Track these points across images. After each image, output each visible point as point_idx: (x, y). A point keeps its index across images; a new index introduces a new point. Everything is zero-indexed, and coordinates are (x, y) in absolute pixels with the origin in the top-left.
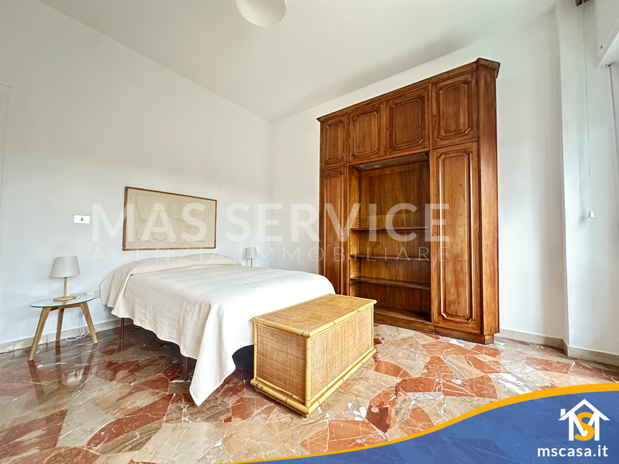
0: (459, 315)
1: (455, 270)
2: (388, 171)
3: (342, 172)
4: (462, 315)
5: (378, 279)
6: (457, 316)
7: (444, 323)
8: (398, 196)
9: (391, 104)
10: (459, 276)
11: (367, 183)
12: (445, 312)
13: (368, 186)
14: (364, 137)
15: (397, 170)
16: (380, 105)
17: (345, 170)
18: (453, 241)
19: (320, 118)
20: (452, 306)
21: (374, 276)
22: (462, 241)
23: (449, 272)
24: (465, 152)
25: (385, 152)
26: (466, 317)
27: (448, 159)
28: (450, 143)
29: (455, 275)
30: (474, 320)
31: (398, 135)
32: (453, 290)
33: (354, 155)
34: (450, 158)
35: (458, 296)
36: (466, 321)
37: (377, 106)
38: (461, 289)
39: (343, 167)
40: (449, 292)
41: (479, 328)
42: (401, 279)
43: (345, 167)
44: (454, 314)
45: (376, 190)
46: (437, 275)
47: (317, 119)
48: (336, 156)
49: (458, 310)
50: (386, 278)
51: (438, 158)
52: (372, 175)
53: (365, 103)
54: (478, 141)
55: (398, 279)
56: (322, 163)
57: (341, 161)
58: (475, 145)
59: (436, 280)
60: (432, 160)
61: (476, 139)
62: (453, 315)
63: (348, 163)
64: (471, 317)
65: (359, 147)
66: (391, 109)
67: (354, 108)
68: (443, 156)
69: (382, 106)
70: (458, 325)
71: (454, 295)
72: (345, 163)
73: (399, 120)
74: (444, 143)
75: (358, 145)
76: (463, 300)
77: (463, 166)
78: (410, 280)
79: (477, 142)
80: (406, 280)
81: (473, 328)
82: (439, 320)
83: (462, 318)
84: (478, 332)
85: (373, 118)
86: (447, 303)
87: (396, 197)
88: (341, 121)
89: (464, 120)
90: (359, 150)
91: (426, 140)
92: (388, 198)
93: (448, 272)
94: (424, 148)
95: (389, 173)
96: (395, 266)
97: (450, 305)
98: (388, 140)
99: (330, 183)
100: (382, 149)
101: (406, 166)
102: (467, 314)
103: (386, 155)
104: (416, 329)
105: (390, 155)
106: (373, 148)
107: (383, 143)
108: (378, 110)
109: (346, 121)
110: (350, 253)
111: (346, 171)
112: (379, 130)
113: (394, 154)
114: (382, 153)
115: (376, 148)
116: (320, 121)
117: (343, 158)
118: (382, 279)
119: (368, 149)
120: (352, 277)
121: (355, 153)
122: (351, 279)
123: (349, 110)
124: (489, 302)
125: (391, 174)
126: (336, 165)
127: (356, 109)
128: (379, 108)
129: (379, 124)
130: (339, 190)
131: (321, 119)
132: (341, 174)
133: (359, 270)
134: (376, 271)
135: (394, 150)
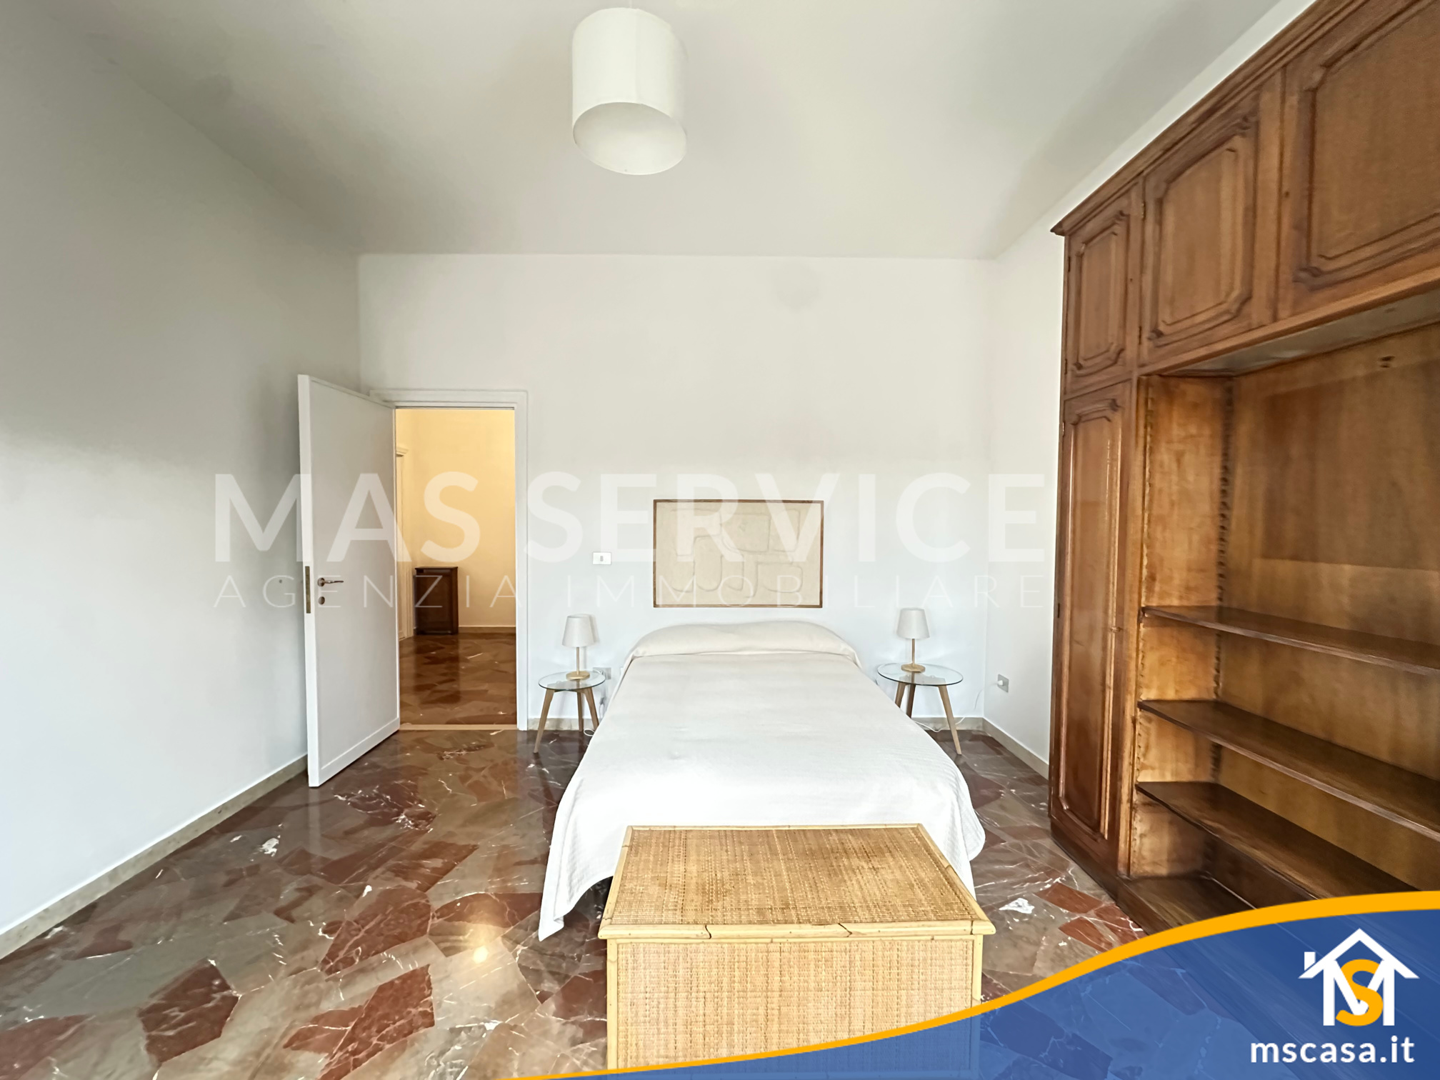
2: (1353, 367)
3: (1119, 402)
8: (1404, 480)
9: (1306, 76)
11: (1257, 427)
13: (1261, 437)
14: (1192, 259)
15: (1403, 355)
16: (1257, 98)
17: (1127, 392)
25: (1273, 303)
31: (1335, 214)
33: (1157, 335)
37: (1245, 106)
39: (1121, 386)
43: (1128, 385)
47: (1054, 229)
48: (1103, 345)
52: (1282, 389)
56: (1066, 373)
57: (1115, 362)
63: (1135, 367)
65: (1172, 301)
67: (1157, 152)
69: (1265, 98)
72: (1129, 368)
75: (1169, 294)
85: (1225, 167)
88: (1120, 216)
90: (1172, 314)
92: (1350, 488)
95: (1360, 372)
98: (1286, 247)
99: (1087, 440)
100: (1262, 291)
103: (1275, 319)
105: (1293, 315)
106: (1223, 294)
107: (1265, 263)
108: (1249, 125)
109: (1136, 211)
110: (1137, 694)
111: (1128, 396)
112: (1252, 212)
113: (1314, 307)
114: (1258, 310)
115: (1235, 293)
116: (1062, 234)
117: (1122, 350)
120: (1144, 778)
121: (1162, 328)
122: (1140, 788)
123: (1141, 166)
125: (1372, 378)
126: (1103, 376)
127: (1168, 150)
128: (1255, 111)
129: (1253, 188)
130: (1107, 468)
131: (1066, 227)
132: (1114, 406)
133: (1208, 760)
135: (1314, 289)
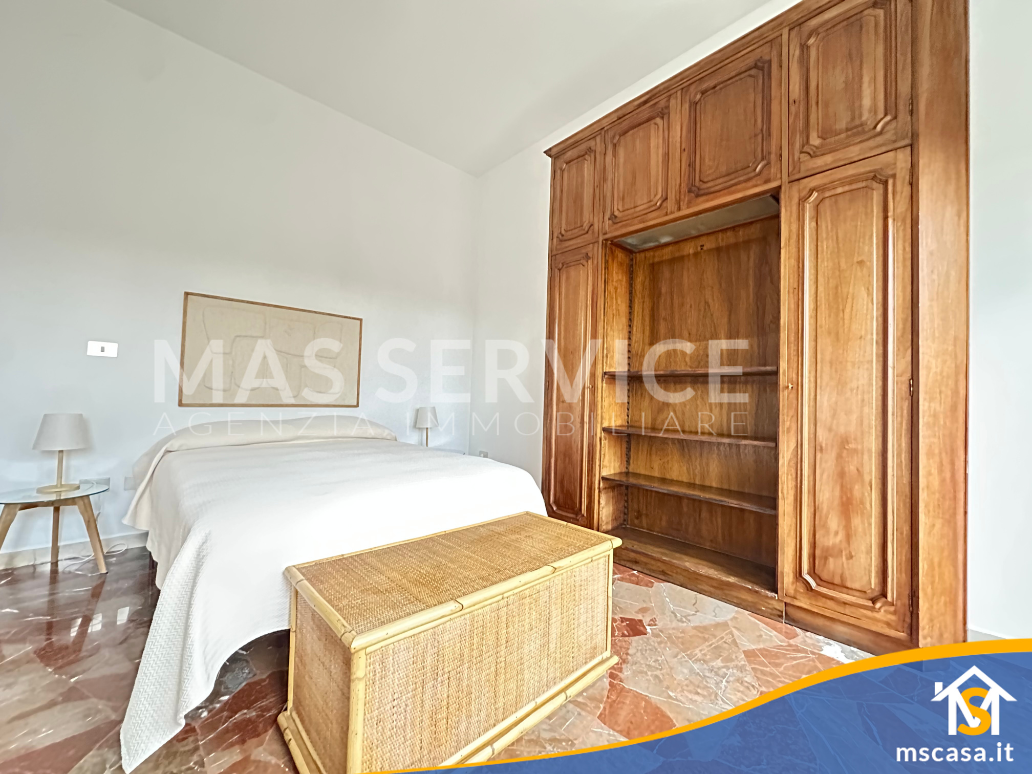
0: (849, 585)
1: (842, 474)
2: (689, 249)
3: (590, 255)
4: (857, 586)
5: (663, 480)
6: (843, 587)
7: (809, 598)
8: (710, 301)
9: (692, 95)
10: (851, 490)
11: (645, 278)
12: (813, 572)
13: (647, 283)
14: (634, 177)
15: (709, 243)
16: (668, 101)
17: (596, 249)
18: (836, 403)
19: (550, 149)
20: (831, 560)
21: (656, 474)
22: (863, 400)
23: (825, 476)
24: (874, 178)
25: (678, 203)
26: (869, 591)
27: (827, 202)
28: (835, 161)
29: (842, 486)
30: (892, 604)
31: (707, 160)
32: (834, 522)
33: (613, 217)
34: (833, 199)
35: (848, 537)
36: (870, 604)
37: (662, 104)
38: (856, 521)
39: (591, 245)
40: (825, 526)
41: (906, 625)
42: (714, 485)
43: (596, 245)
44: (837, 580)
45: (664, 290)
46: (794, 483)
47: (545, 152)
48: (579, 222)
49: (847, 573)
50: (680, 479)
51: (803, 200)
52: (656, 260)
53: (636, 103)
54: (911, 145)
55: (707, 483)
56: (552, 239)
57: (587, 232)
58: (902, 159)
59: (792, 493)
60: (786, 207)
61: (907, 141)
62: (833, 584)
63: (601, 234)
64: (884, 595)
65: (623, 199)
66: (694, 105)
67: (614, 117)
68: (815, 194)
69: (673, 102)
70: (848, 610)
71: (836, 533)
72: (596, 235)
73: (709, 127)
74: (820, 162)
75: (621, 195)
76: (863, 548)
77: (869, 214)
78: (734, 488)
79: (909, 149)
80: (726, 487)
81: (888, 624)
82: (796, 590)
83: (857, 594)
84: (902, 635)
85: (653, 132)
86: (818, 552)
87: (707, 303)
88: (590, 150)
89: (874, 99)
90: (623, 206)
91: (773, 162)
92: (688, 306)
93: (822, 475)
94: (767, 181)
95: (691, 251)
96: (701, 455)
97: (826, 558)
98: (685, 174)
99: (568, 278)
100: (672, 196)
101: (729, 233)
102: (873, 586)
103: (679, 209)
104: (741, 604)
105: (688, 207)
106: (652, 196)
107: (674, 182)
108: (664, 114)
109: (599, 148)
110: (602, 423)
111: (598, 252)
112: (667, 156)
113: (698, 205)
114: (670, 205)
115: (659, 196)
116: (550, 156)
117: (592, 225)
118: (672, 482)
119: (642, 201)
120: (605, 473)
121: (616, 213)
122: (604, 479)
123: (605, 123)
124: (936, 560)
125: (696, 254)
126: (579, 240)
127: (620, 118)
128: (668, 107)
129: (667, 142)
130: (582, 293)
131: (553, 152)
132: (587, 257)
133: (625, 459)
134: (661, 462)
135: (698, 196)
